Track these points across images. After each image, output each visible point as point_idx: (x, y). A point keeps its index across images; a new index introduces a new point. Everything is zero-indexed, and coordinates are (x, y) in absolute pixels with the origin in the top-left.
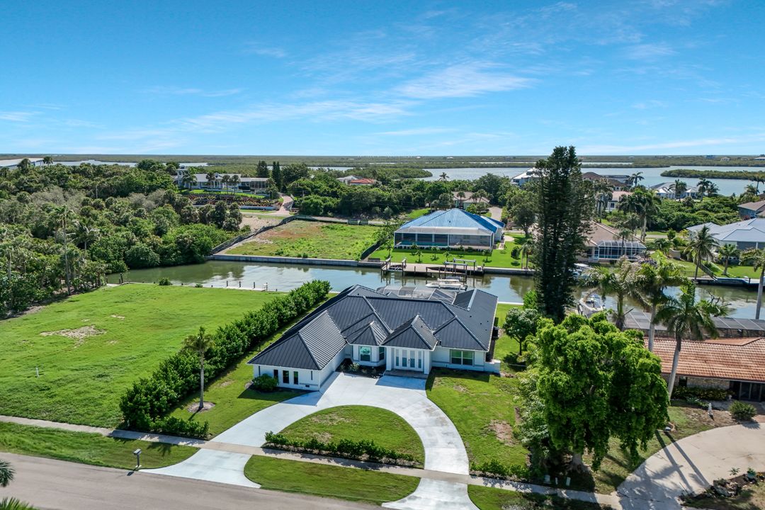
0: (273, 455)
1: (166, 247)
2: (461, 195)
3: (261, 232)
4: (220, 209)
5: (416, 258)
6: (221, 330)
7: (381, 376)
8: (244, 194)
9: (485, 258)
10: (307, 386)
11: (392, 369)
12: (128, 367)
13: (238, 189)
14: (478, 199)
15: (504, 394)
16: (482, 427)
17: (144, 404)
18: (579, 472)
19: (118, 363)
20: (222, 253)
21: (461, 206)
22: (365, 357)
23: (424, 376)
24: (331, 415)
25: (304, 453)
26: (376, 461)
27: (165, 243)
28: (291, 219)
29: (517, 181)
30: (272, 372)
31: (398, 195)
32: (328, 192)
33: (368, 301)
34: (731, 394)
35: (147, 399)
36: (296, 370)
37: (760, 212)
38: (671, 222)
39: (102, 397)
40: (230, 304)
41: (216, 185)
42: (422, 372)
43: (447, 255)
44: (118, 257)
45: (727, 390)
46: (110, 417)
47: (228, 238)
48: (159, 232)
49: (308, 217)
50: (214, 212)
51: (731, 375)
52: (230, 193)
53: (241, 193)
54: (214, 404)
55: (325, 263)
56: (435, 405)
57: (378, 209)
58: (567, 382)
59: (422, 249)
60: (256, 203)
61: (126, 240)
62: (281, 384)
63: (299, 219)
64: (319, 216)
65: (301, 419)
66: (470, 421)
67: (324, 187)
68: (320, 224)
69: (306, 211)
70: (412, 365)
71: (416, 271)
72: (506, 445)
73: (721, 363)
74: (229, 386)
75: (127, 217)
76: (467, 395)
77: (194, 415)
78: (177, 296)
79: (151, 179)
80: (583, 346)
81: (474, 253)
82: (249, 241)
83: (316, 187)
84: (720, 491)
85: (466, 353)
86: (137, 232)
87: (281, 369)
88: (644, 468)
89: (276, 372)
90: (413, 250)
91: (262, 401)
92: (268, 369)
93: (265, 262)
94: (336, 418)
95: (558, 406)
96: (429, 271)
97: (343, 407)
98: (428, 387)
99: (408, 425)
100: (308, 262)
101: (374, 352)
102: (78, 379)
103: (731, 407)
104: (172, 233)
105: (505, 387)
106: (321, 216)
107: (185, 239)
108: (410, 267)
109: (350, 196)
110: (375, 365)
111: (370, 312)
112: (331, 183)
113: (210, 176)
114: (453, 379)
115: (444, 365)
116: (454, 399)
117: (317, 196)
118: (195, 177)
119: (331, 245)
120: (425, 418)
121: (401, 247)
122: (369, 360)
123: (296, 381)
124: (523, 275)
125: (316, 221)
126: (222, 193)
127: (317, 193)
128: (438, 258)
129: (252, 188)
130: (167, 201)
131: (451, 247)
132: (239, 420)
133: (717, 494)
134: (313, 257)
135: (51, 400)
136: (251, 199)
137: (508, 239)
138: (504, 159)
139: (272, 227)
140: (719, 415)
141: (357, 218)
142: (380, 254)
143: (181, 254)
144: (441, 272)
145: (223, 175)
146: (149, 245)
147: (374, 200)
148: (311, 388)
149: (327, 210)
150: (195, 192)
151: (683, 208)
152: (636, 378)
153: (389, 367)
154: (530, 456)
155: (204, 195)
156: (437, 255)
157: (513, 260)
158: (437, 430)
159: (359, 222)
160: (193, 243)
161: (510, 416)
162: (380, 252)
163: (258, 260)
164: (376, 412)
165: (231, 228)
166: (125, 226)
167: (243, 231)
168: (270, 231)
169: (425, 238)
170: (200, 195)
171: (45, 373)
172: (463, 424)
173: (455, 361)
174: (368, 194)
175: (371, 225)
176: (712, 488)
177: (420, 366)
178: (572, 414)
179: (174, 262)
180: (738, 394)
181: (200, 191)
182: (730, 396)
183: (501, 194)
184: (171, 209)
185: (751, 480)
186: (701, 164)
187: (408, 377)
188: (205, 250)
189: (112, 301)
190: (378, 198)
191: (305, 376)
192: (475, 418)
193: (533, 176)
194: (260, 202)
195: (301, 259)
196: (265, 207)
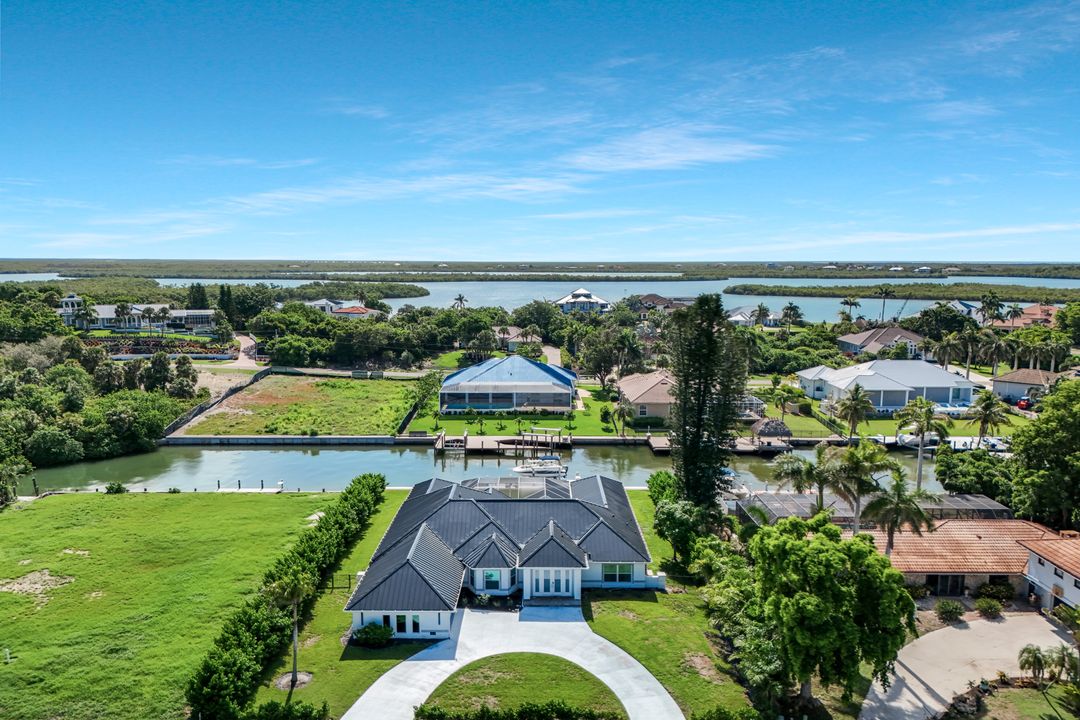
1: (92, 430)
2: (504, 331)
3: (227, 395)
4: (160, 365)
5: (476, 427)
6: (280, 562)
7: (521, 609)
8: (179, 336)
9: (567, 423)
10: (433, 633)
11: (532, 597)
12: (148, 631)
13: (166, 328)
14: (529, 338)
15: (683, 617)
16: (678, 663)
17: (227, 687)
18: (811, 707)
19: (128, 627)
20: (179, 434)
21: (505, 347)
22: (491, 584)
23: (576, 603)
24: (482, 670)
27: (87, 423)
28: (265, 374)
29: (562, 306)
30: (382, 619)
31: (418, 333)
32: (313, 330)
33: (481, 505)
34: (928, 589)
35: (228, 680)
36: (416, 612)
37: (863, 347)
38: (769, 362)
39: (137, 683)
40: (245, 518)
41: (129, 322)
42: (572, 598)
43: (520, 422)
44: (16, 450)
45: (924, 586)
46: (164, 711)
47: (183, 410)
48: (72, 405)
49: (289, 370)
50: (149, 369)
51: (928, 569)
52: (155, 335)
53: (172, 334)
54: (310, 673)
55: (345, 441)
56: (606, 641)
57: (391, 354)
58: (817, 605)
59: (479, 413)
60: (200, 350)
61: (24, 423)
62: (397, 635)
63: (277, 373)
64: (303, 366)
65: (445, 681)
66: (660, 658)
67: (304, 323)
68: (310, 379)
69: (284, 361)
70: (558, 589)
71: (484, 447)
72: (715, 683)
73: (915, 554)
74: (317, 645)
75: (12, 384)
76: (641, 622)
77: (290, 694)
78: (151, 511)
79: (26, 317)
80: (827, 560)
81: (550, 416)
82: (214, 411)
83: (292, 323)
84: (963, 709)
85: (621, 566)
86: (36, 406)
87: (393, 614)
88: (874, 690)
89: (387, 619)
90: (469, 417)
91: (379, 661)
92: (375, 615)
93: (252, 444)
94: (491, 673)
95: (808, 634)
96: (502, 446)
97: (492, 657)
98: (588, 616)
99: (587, 672)
100: (319, 442)
101: (502, 575)
102: (80, 659)
103: (936, 606)
104: (93, 406)
105: (679, 606)
106: (307, 367)
107: (123, 415)
108: (474, 442)
109: (350, 336)
110: (507, 593)
111: (487, 521)
112: (312, 317)
113: (122, 311)
114: (615, 603)
115: (596, 585)
116: (628, 630)
117: (296, 336)
118: (94, 311)
119: (346, 413)
120: (602, 659)
121: (450, 412)
122: (497, 588)
123: (416, 627)
124: (620, 444)
125: (304, 374)
126: (142, 334)
127: (293, 331)
128: (505, 427)
129: (187, 326)
130: (67, 353)
131: (518, 409)
132: (360, 692)
133: (960, 712)
134: (326, 434)
135: (55, 698)
136: (191, 344)
137: (583, 393)
138: (516, 267)
139: (241, 389)
140: (925, 617)
141: (363, 367)
142: (423, 424)
143: (117, 440)
144: (519, 447)
145: (143, 307)
146: (63, 428)
147: (385, 342)
148: (438, 635)
149: (315, 358)
150: (97, 334)
151: (778, 343)
152: (883, 591)
153: (526, 595)
154: (747, 693)
155: (113, 339)
156: (504, 422)
157: (604, 425)
158: (624, 673)
159: (369, 373)
160: (135, 421)
161: (703, 645)
162: (421, 420)
163: (240, 441)
164: (538, 659)
165: (182, 393)
166: (12, 399)
167: (200, 396)
168: (239, 395)
169: (479, 398)
170: (107, 339)
171: (19, 655)
172: (653, 663)
173: (609, 578)
174: (377, 332)
175: (388, 379)
176: (952, 705)
177: (567, 590)
178: (822, 643)
179: (107, 453)
180: (936, 589)
181: (106, 333)
182: (928, 592)
183: (555, 329)
184: (78, 367)
185: (986, 691)
186: (764, 275)
187: (557, 606)
188: (154, 430)
189: (48, 526)
190: (390, 338)
191: (429, 620)
192: (665, 653)
193: (582, 299)
194: (206, 348)
195: (307, 437)
196: (215, 355)
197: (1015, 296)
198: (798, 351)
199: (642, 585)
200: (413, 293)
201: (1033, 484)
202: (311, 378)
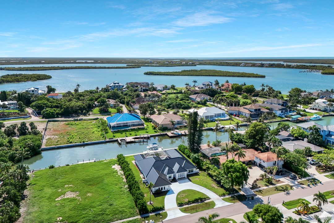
0: (182, 207)
3: (45, 132)
7: (178, 181)
9: (145, 131)
10: (167, 189)
11: (178, 179)
14: (117, 103)
15: (205, 178)
16: (211, 186)
20: (44, 147)
25: (188, 204)
26: (202, 201)
32: (53, 106)
33: (162, 161)
36: (164, 186)
37: (196, 99)
42: (185, 177)
43: (135, 132)
54: (152, 201)
56: (196, 185)
62: (161, 191)
63: (50, 121)
65: (176, 198)
66: (208, 186)
67: (49, 103)
70: (182, 176)
71: (131, 141)
72: (218, 189)
74: (147, 195)
76: (200, 180)
77: (152, 205)
82: (46, 138)
83: (46, 104)
84: (254, 185)
85: (192, 170)
87: (160, 187)
89: (159, 188)
90: (121, 132)
92: (157, 188)
98: (190, 180)
99: (198, 191)
101: (172, 175)
110: (173, 179)
111: (165, 164)
114: (193, 177)
115: (188, 174)
116: (199, 182)
117: (49, 108)
119: (85, 134)
121: (114, 131)
122: (171, 178)
123: (164, 189)
124: (160, 135)
125: (59, 121)
128: (131, 134)
131: (131, 128)
134: (87, 142)
136: (13, 113)
144: (139, 140)
148: (168, 190)
149: (58, 115)
154: (224, 189)
157: (154, 130)
159: (79, 119)
161: (212, 182)
168: (47, 131)
175: (84, 120)
185: (255, 182)
187: (182, 180)
191: (167, 187)
192: (208, 185)
193: (117, 84)
194: (19, 114)
195: (82, 143)
196: (24, 116)
197: (216, 75)
198: (183, 102)
199: (195, 172)
200: (47, 77)
201: (251, 142)
202: (62, 122)
